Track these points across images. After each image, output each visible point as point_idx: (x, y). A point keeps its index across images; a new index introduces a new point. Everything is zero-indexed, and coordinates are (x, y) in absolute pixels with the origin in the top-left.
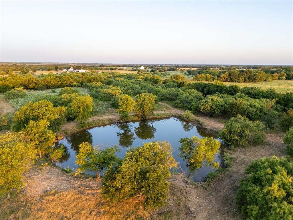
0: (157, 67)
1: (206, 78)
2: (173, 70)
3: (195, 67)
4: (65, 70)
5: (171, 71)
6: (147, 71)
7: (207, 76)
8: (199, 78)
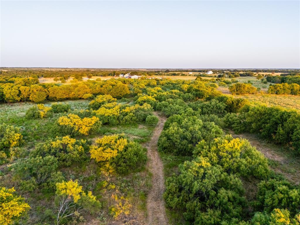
0: (231, 71)
1: (292, 90)
2: (248, 75)
3: (279, 72)
4: (121, 76)
5: (245, 76)
6: (214, 76)
7: (293, 86)
8: (278, 89)
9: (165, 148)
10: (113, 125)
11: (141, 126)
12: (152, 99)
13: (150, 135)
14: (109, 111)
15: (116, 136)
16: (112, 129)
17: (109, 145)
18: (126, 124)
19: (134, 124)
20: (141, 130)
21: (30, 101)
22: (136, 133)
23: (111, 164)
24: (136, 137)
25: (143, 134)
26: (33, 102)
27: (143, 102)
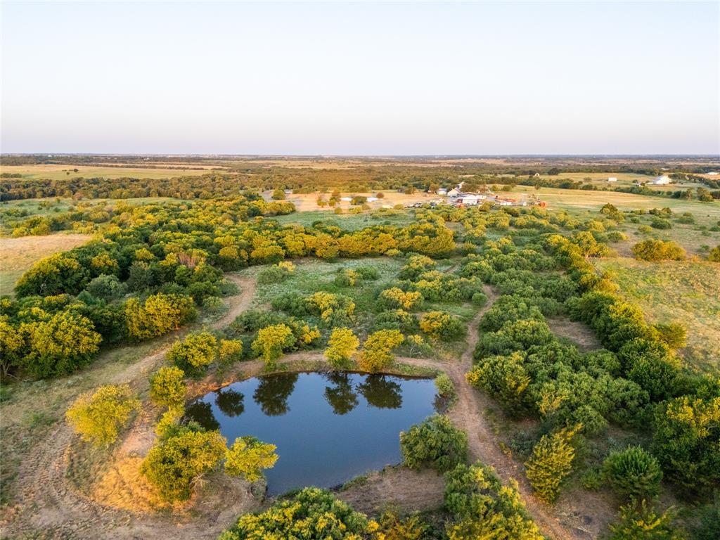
4: (442, 193)
9: (484, 327)
10: (434, 301)
11: (466, 305)
12: (488, 266)
13: (475, 315)
14: (430, 284)
15: (441, 312)
16: (434, 305)
17: (435, 319)
18: (449, 301)
19: (458, 302)
20: (466, 308)
21: (317, 257)
22: (460, 312)
23: (437, 333)
24: (459, 316)
25: (467, 313)
26: (321, 258)
27: (473, 271)
